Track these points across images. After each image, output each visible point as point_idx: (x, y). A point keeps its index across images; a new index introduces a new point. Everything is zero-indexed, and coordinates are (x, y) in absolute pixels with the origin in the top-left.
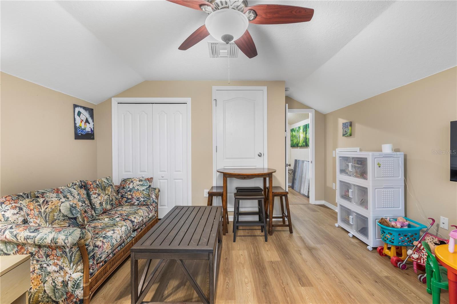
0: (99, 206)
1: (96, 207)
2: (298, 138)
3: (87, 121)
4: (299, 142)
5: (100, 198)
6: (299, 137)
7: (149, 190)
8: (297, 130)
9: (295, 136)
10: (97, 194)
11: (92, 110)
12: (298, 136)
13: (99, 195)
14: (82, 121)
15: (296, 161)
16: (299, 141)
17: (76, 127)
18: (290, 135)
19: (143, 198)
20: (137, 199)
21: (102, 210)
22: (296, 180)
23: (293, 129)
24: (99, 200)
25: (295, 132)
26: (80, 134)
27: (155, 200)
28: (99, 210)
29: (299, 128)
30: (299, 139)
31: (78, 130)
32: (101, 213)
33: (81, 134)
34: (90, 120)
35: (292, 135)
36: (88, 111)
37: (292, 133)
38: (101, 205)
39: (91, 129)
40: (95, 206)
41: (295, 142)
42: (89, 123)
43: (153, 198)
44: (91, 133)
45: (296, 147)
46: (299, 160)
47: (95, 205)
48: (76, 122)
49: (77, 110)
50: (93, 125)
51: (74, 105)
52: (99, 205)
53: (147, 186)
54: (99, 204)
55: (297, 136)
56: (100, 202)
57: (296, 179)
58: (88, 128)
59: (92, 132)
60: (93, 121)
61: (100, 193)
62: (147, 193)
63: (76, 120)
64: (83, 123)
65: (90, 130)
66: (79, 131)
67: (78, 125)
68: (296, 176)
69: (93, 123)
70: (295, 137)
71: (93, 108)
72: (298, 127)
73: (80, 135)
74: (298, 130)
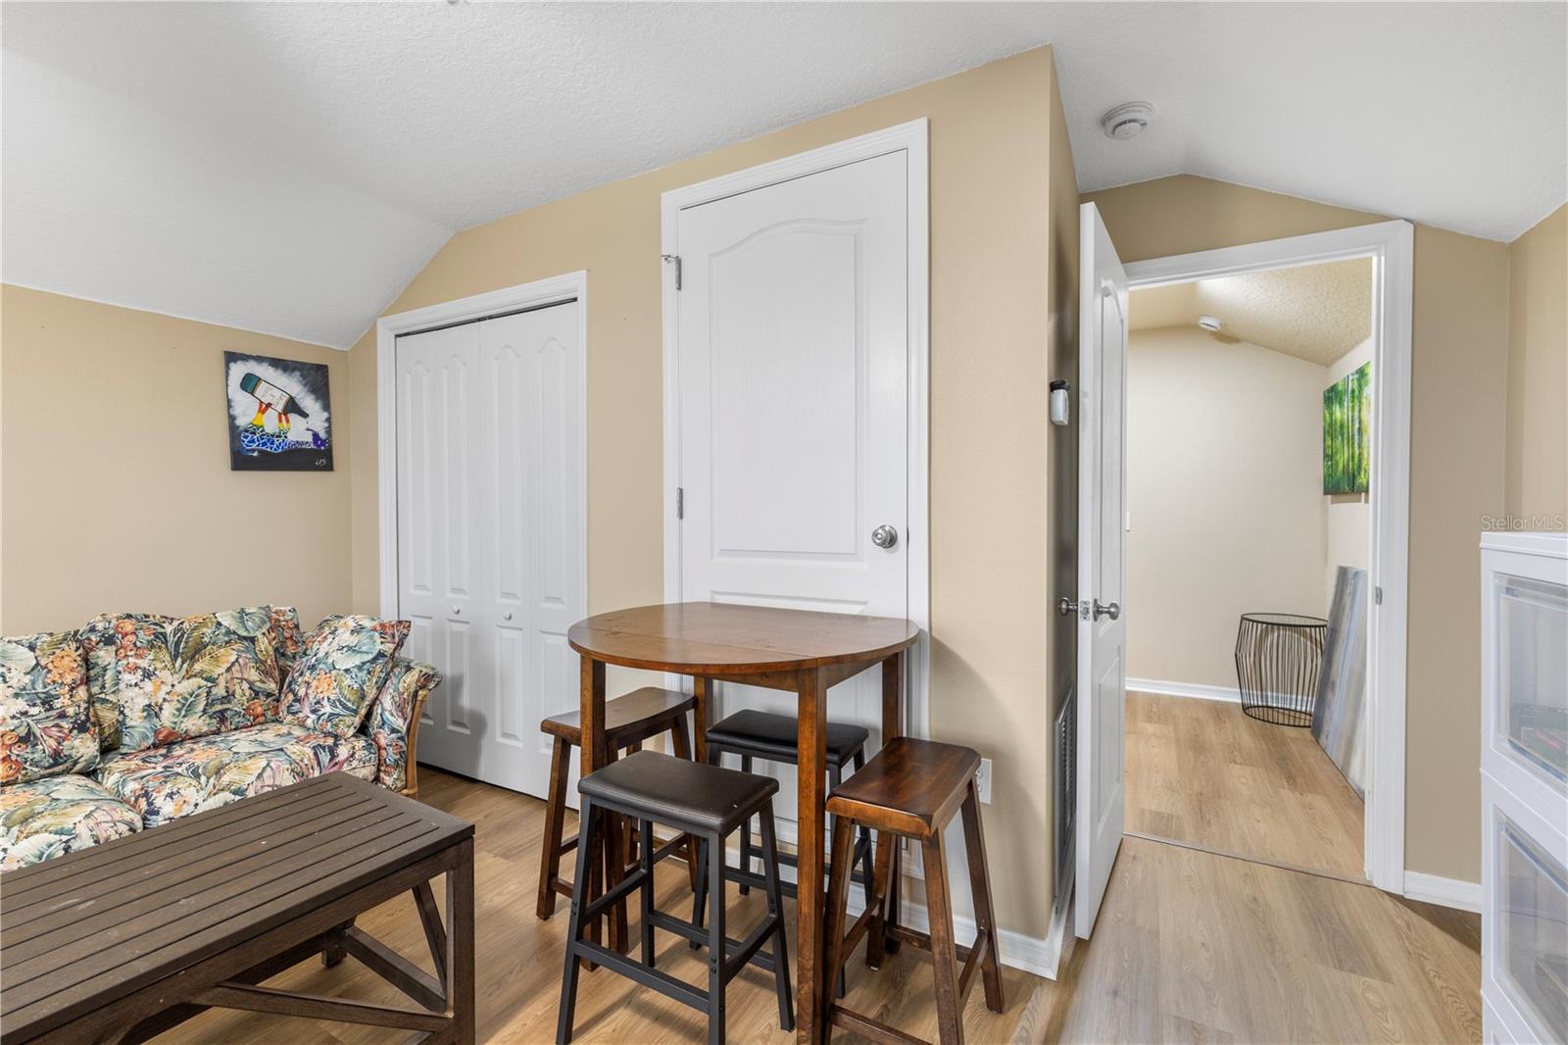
0: (140, 718)
1: (128, 720)
2: (1356, 437)
3: (292, 407)
4: (1360, 461)
5: (148, 686)
6: (1360, 429)
7: (369, 673)
8: (1353, 391)
9: (1342, 426)
10: (140, 672)
11: (322, 370)
12: (1357, 426)
13: (148, 675)
14: (264, 408)
15: (1343, 572)
16: (1360, 454)
17: (234, 431)
18: (1322, 423)
19: (333, 704)
20: (316, 704)
21: (151, 735)
22: (1333, 690)
23: (1333, 389)
24: (145, 694)
25: (1341, 404)
26: (253, 450)
27: (390, 717)
28: (136, 735)
29: (1361, 373)
30: (1360, 447)
31: (246, 437)
32: (146, 744)
33: (260, 451)
34: (309, 403)
35: (1331, 425)
36: (297, 373)
37: (1331, 415)
38: (149, 715)
39: (316, 436)
40: (124, 715)
41: (1341, 466)
42: (305, 415)
43: (383, 709)
44: (313, 446)
45: (1344, 493)
46: (1356, 574)
47: (126, 711)
48: (236, 411)
49: (238, 370)
50: (328, 420)
51: (225, 352)
52: (141, 715)
53: (367, 653)
54: (144, 711)
55: (1353, 426)
56: (147, 702)
57: (1333, 683)
58: (298, 432)
59: (319, 446)
60: (327, 407)
61: (155, 669)
62: (356, 686)
63: (233, 404)
64: (272, 414)
65: (310, 439)
66: (253, 441)
67: (242, 422)
68: (1334, 667)
69: (326, 415)
70: (1343, 435)
71: (325, 363)
72: (1356, 372)
73: (255, 454)
74: (1357, 393)
